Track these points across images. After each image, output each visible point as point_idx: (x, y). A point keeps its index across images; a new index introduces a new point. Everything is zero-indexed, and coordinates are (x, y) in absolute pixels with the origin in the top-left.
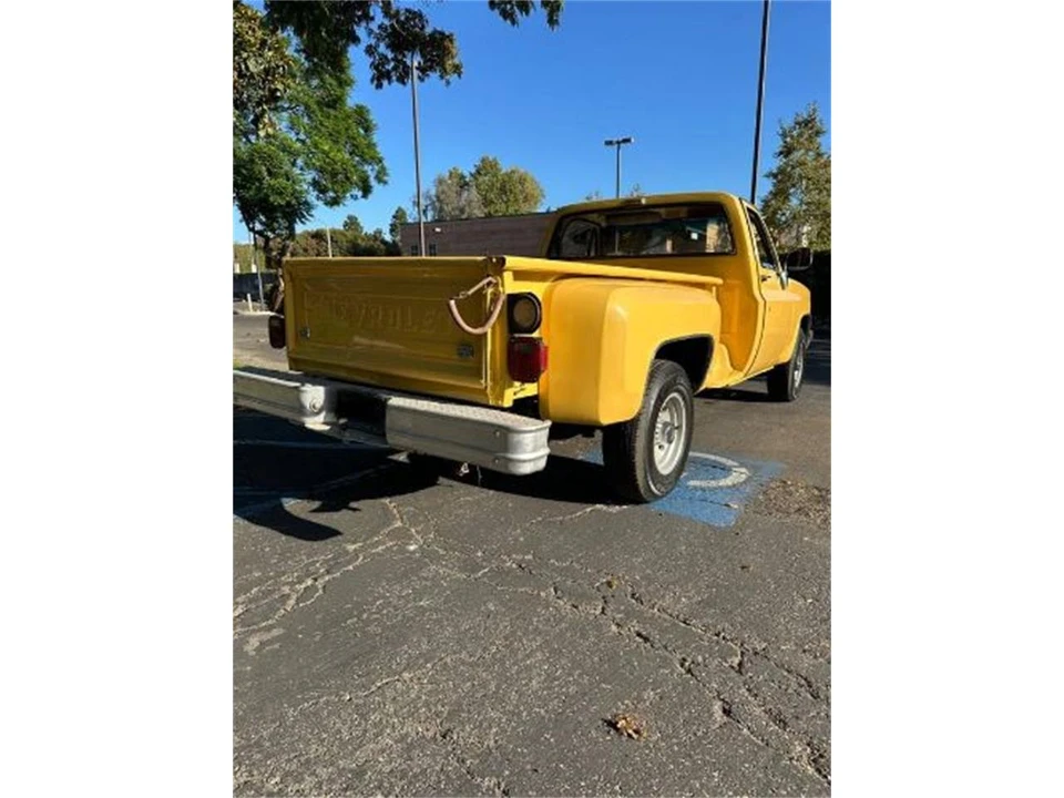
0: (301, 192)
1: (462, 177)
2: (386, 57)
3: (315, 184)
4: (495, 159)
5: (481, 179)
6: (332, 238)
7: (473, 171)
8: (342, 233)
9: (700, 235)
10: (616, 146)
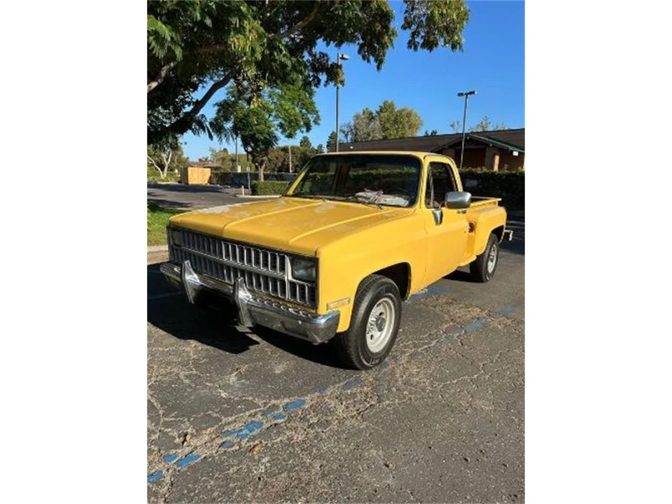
0: (272, 131)
1: (371, 114)
2: (309, 75)
3: (281, 125)
4: (392, 103)
5: (382, 115)
6: (292, 151)
7: (378, 109)
8: (298, 148)
9: (519, 153)
10: (465, 96)
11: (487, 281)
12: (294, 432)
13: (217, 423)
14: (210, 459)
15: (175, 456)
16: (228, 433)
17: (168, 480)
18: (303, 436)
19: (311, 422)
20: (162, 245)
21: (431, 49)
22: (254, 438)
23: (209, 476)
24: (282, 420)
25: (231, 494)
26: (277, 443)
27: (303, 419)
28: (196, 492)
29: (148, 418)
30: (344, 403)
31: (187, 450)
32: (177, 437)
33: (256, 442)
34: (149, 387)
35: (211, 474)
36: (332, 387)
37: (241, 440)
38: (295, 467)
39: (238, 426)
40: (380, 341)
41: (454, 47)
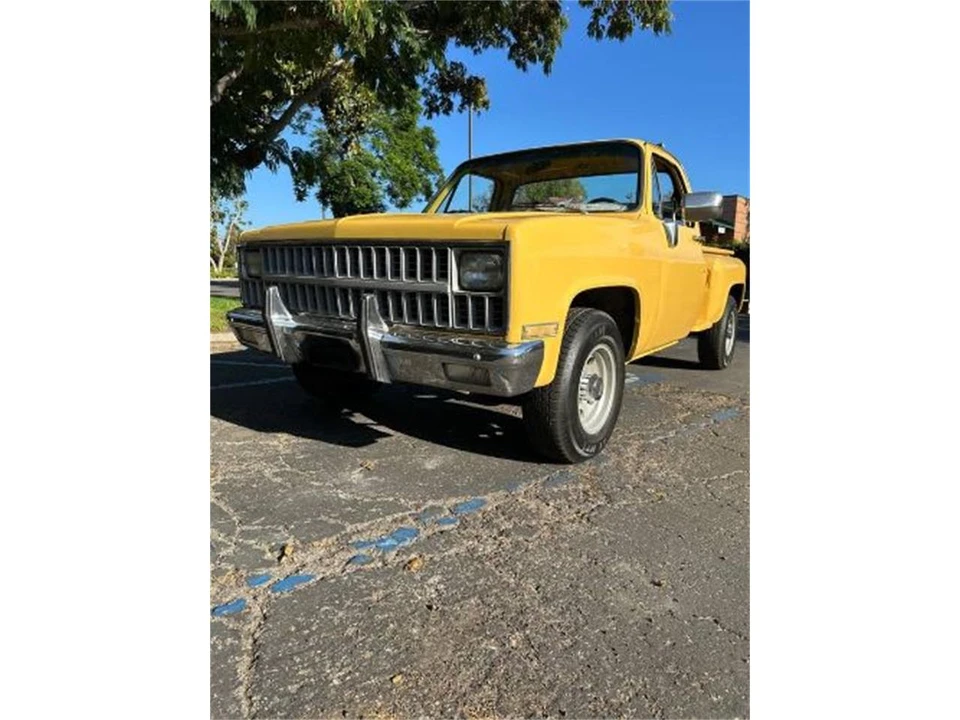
0: (377, 197)
2: (436, 96)
3: (390, 190)
11: (724, 367)
12: (476, 543)
13: (338, 532)
14: (333, 581)
15: (268, 577)
16: (359, 545)
17: (256, 611)
18: (495, 547)
19: (503, 528)
20: (223, 331)
21: (621, 37)
22: (408, 551)
23: (334, 605)
24: (452, 526)
25: (380, 631)
26: (449, 557)
27: (488, 524)
28: (314, 629)
29: (212, 527)
30: (552, 504)
31: (289, 569)
32: (267, 550)
33: (413, 556)
34: (213, 488)
35: (337, 602)
36: (524, 484)
37: (384, 553)
38: (490, 588)
39: (375, 536)
40: (594, 418)
41: (658, 28)
